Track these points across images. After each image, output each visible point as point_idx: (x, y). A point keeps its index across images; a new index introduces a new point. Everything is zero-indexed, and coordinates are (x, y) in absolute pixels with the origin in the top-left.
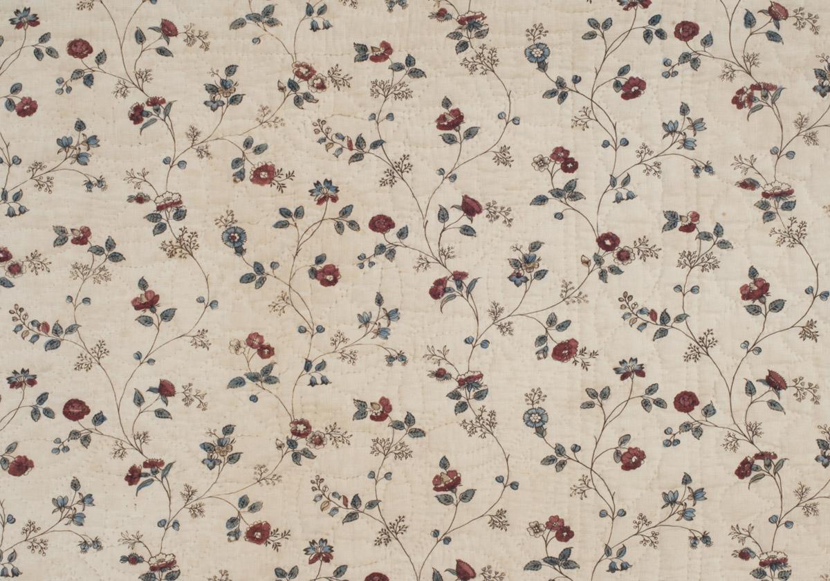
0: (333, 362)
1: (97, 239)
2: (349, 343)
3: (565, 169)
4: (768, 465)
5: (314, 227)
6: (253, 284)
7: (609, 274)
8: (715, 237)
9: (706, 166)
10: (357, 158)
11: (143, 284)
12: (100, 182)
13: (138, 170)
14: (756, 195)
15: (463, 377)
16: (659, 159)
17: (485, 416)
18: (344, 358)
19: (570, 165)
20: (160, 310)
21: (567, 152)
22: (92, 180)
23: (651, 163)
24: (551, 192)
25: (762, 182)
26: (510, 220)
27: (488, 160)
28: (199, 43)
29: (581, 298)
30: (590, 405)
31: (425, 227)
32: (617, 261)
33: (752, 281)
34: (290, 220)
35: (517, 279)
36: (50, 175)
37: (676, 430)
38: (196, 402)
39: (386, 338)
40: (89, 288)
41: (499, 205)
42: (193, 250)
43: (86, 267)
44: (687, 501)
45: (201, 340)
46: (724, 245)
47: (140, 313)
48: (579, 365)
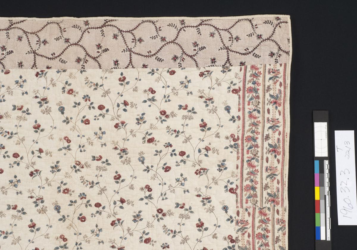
0: (83, 243)
1: (19, 208)
2: (88, 238)
3: (149, 191)
5: (79, 206)
6: (62, 221)
7: (160, 220)
8: (189, 210)
9: (187, 191)
10: (92, 187)
11: (31, 221)
12: (21, 192)
13: (31, 189)
14: (201, 199)
15: (119, 248)
16: (174, 188)
18: (87, 242)
19: (150, 190)
20: (36, 228)
21: (149, 186)
22: (18, 192)
23: (172, 189)
24: (144, 197)
25: (202, 195)
26: (133, 205)
27: (128, 188)
28: (49, 155)
29: (152, 226)
31: (110, 206)
32: (162, 216)
33: (199, 222)
34: (73, 204)
35: (135, 221)
36: (7, 190)
39: (98, 237)
40: (16, 221)
41: (130, 200)
42: (46, 212)
43: (16, 216)
45: (47, 236)
46: (192, 212)
47: (30, 229)
48: (151, 245)
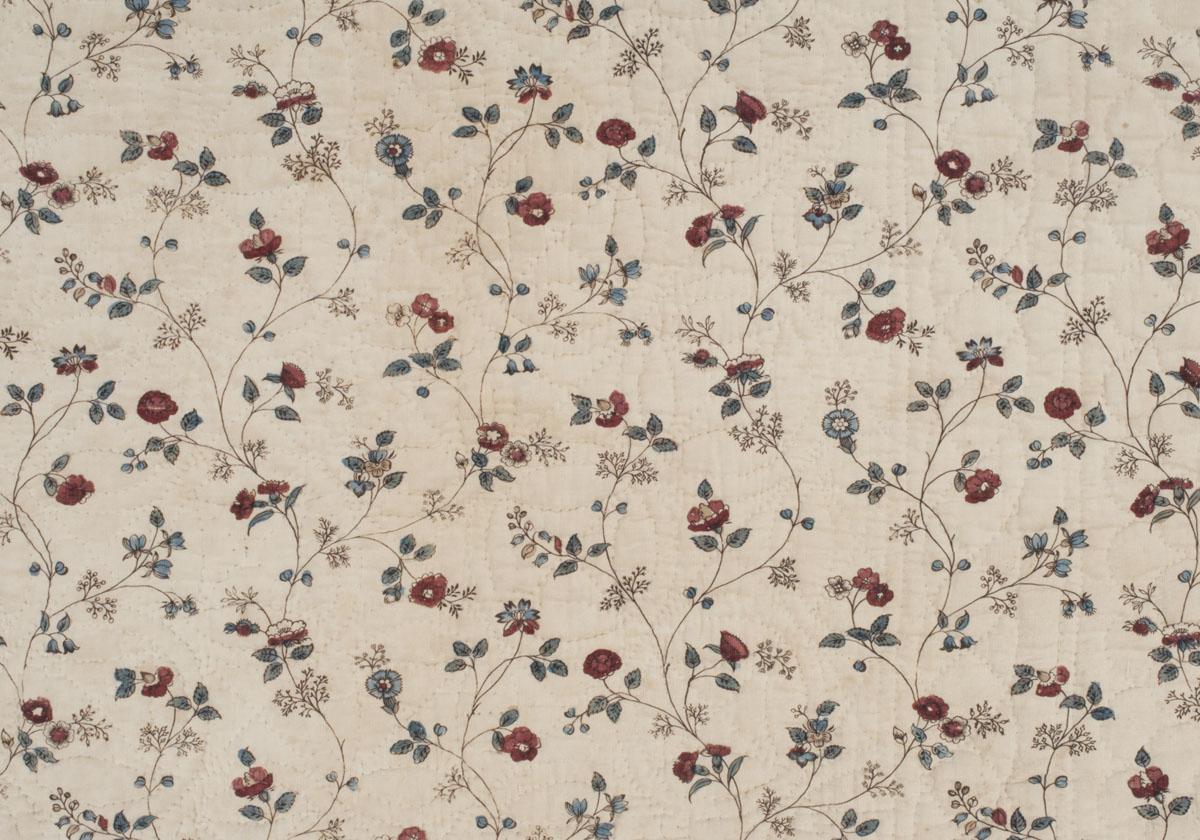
0: (541, 338)
1: (188, 152)
2: (566, 310)
3: (891, 54)
4: (1179, 498)
5: (515, 137)
6: (422, 221)
7: (953, 212)
8: (1111, 160)
9: (1101, 54)
10: (580, 32)
11: (256, 219)
12: (192, 65)
13: (248, 46)
14: (1174, 98)
15: (735, 363)
16: (1031, 42)
17: (766, 420)
18: (557, 332)
19: (898, 48)
20: (282, 258)
21: (895, 29)
22: (179, 61)
23: (1018, 47)
24: (869, 88)
25: (1183, 79)
26: (808, 130)
27: (777, 39)
29: (911, 247)
30: (920, 407)
31: (681, 139)
32: (965, 192)
33: (1164, 225)
34: (478, 126)
35: (816, 218)
36: (115, 53)
37: (1046, 444)
38: (337, 396)
39: (621, 304)
40: (176, 224)
41: (791, 106)
42: (332, 169)
43: (170, 193)
44: (1059, 549)
45: (343, 304)
46: (1124, 171)
47: (253, 263)
48: (906, 347)
